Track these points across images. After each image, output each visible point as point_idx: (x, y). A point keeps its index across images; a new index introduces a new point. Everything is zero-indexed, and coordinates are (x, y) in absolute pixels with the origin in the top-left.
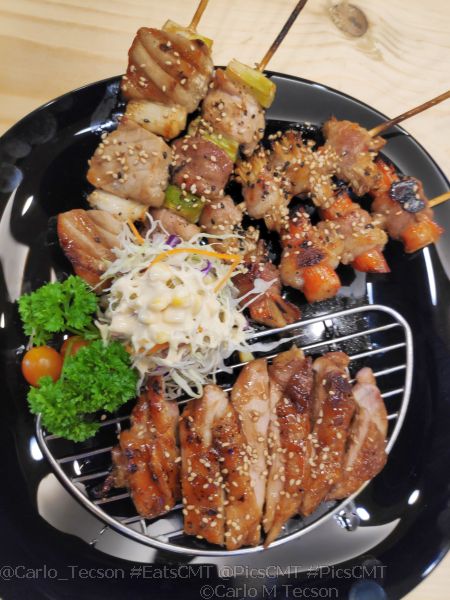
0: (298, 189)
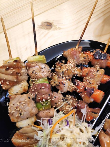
0: (71, 76)
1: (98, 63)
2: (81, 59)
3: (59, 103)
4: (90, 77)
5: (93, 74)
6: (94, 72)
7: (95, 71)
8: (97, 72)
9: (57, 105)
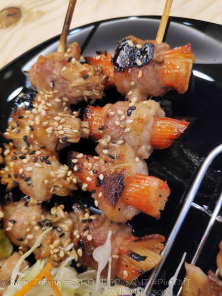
1: (133, 83)
2: (73, 85)
3: (30, 236)
4: (109, 138)
5: (117, 123)
6: (120, 116)
7: (120, 112)
8: (129, 115)
9: (26, 242)
